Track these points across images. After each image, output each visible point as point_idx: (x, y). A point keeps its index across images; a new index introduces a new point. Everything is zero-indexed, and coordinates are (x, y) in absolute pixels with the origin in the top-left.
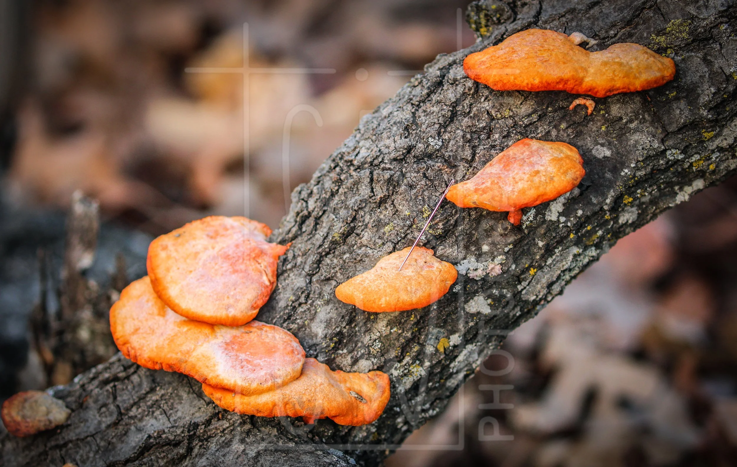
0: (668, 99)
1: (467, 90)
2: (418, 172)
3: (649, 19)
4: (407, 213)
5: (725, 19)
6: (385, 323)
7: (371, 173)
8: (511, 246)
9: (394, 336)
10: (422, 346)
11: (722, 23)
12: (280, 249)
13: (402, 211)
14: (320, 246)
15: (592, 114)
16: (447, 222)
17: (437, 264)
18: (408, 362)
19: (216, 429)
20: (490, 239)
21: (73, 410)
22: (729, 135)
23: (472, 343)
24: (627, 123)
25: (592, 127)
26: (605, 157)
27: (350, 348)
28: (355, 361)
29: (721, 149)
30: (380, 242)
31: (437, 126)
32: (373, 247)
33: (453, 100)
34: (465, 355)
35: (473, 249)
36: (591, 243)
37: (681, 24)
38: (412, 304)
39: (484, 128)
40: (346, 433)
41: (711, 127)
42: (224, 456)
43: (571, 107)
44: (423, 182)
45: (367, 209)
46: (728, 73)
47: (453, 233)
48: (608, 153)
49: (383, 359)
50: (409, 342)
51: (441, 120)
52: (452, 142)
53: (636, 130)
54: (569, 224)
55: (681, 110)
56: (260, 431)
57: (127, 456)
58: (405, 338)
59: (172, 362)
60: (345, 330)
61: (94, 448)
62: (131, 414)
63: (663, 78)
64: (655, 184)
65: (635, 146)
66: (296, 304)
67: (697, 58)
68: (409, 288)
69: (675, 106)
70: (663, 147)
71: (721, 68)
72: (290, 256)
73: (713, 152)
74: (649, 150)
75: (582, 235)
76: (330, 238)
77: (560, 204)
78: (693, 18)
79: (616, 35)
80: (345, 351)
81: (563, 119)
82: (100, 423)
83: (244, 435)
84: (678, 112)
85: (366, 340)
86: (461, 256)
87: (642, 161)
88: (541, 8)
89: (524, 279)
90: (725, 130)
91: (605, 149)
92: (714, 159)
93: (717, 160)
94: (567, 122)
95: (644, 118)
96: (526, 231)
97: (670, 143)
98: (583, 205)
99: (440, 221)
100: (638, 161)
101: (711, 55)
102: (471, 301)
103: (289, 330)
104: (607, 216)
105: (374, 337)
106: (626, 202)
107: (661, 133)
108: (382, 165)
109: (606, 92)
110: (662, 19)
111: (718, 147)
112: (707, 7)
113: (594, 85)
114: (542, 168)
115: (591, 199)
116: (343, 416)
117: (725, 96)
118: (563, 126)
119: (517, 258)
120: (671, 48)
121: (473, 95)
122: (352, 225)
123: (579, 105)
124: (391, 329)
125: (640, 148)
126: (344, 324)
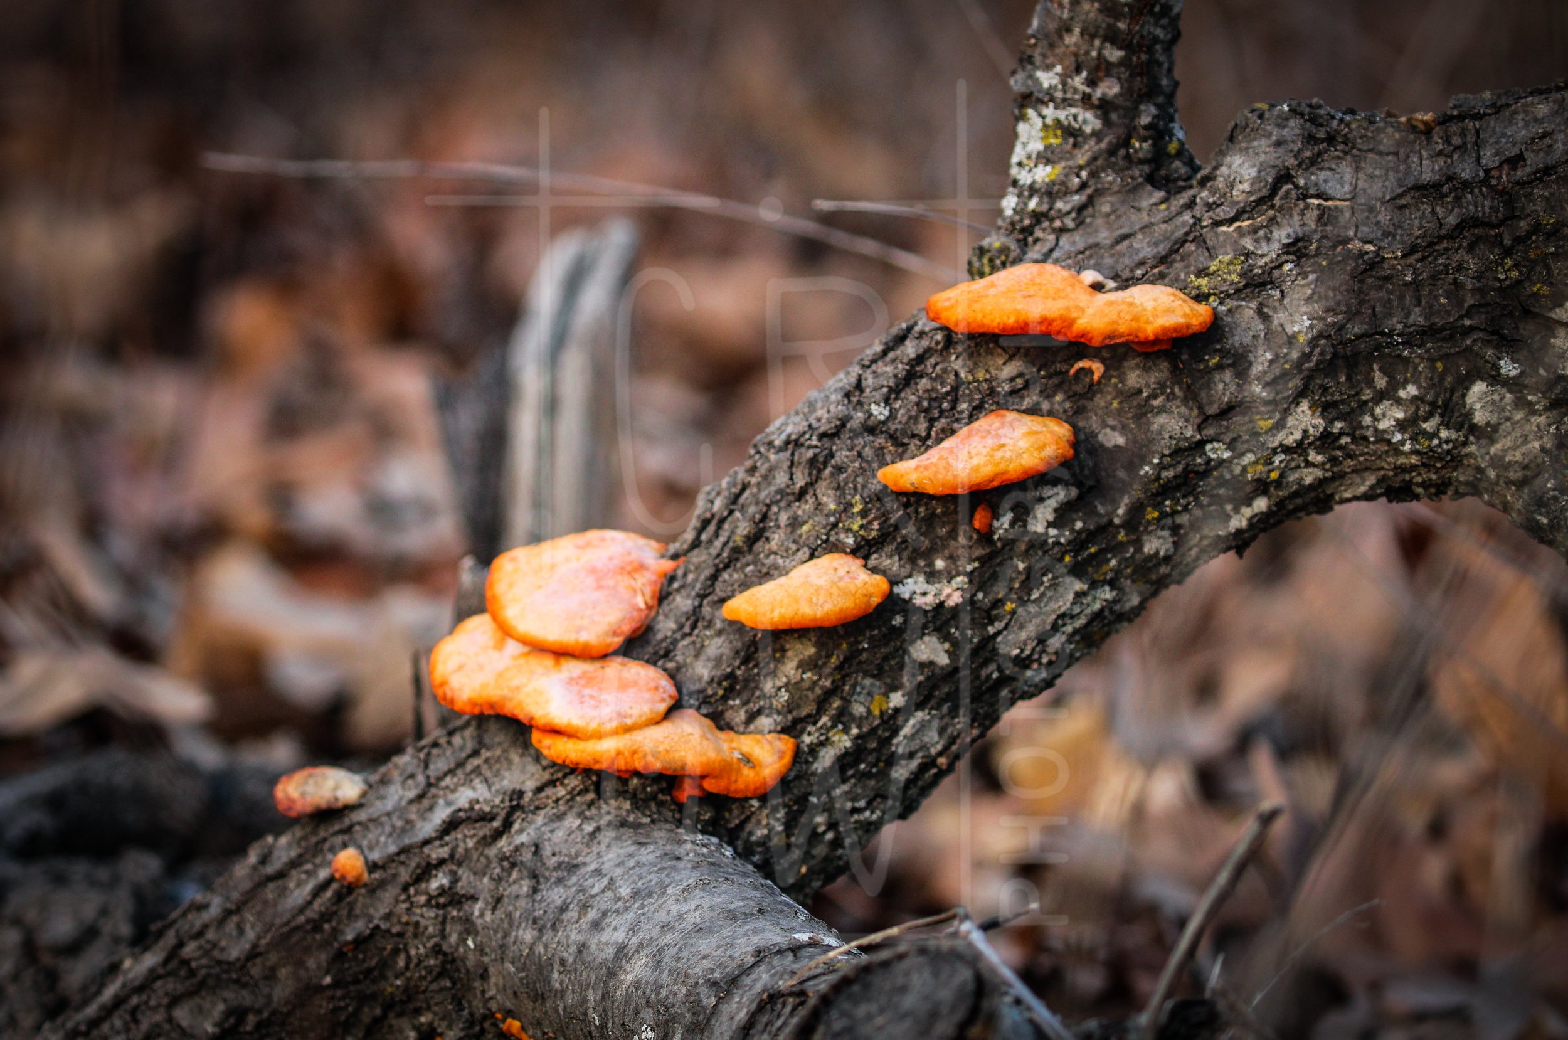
0: (1207, 366)
1: (933, 345)
2: (851, 450)
3: (1190, 254)
4: (832, 506)
5: (1291, 257)
6: (794, 663)
7: (793, 454)
8: (976, 564)
9: (806, 684)
10: (847, 701)
11: (1286, 262)
12: (668, 565)
13: (826, 505)
14: (718, 555)
15: (1099, 382)
16: (885, 521)
17: (863, 576)
18: (825, 724)
19: (548, 797)
20: (946, 551)
21: (370, 786)
22: (1295, 427)
23: (923, 710)
24: (1148, 398)
25: (1100, 401)
26: (1116, 446)
27: (745, 698)
28: (752, 717)
29: (1286, 449)
30: (794, 547)
31: (885, 390)
32: (785, 554)
33: (913, 356)
34: (914, 726)
35: (922, 563)
36: (1102, 578)
37: (1230, 263)
38: (816, 620)
39: (947, 393)
40: (737, 826)
41: (1268, 412)
42: (552, 831)
43: (1072, 371)
44: (857, 464)
45: (783, 504)
46: (1290, 332)
47: (894, 538)
48: (1120, 440)
49: (790, 717)
50: (828, 694)
51: (892, 383)
52: (902, 411)
53: (1162, 410)
54: (1062, 540)
55: (1226, 384)
56: (606, 803)
57: (427, 836)
58: (822, 687)
59: (494, 699)
60: (739, 673)
61: (388, 829)
62: (443, 784)
63: (1188, 326)
64: (1190, 493)
65: (1159, 433)
66: (678, 636)
67: (1248, 310)
68: (814, 600)
69: (1217, 377)
70: (1199, 437)
71: (1282, 325)
72: (680, 572)
73: (1274, 451)
74: (1179, 440)
75: (1083, 559)
76: (731, 544)
77: (1050, 510)
78: (1248, 255)
79: (1143, 276)
80: (738, 702)
81: (1058, 387)
82: (401, 798)
83: (584, 807)
84: (1221, 386)
85: (768, 686)
86: (904, 572)
87: (1170, 455)
88: (1057, 244)
89: (998, 618)
90: (1290, 419)
91: (1116, 434)
92: (1277, 463)
93: (1283, 465)
94: (1065, 392)
95: (1173, 393)
96: (999, 545)
97: (1210, 431)
98: (1084, 514)
99: (875, 519)
100: (1163, 456)
101: (1268, 307)
102: (919, 642)
103: (665, 670)
104: (1122, 536)
105: (779, 683)
106: (1149, 517)
107: (1197, 417)
108: (808, 443)
109: (1104, 339)
110: (1207, 254)
111: (1281, 445)
112: (1268, 240)
113: (1089, 328)
114: (1010, 442)
115: (1096, 507)
116: (715, 777)
117: (1287, 366)
118: (1059, 398)
119: (985, 583)
120: (1214, 294)
121: (941, 351)
122: (761, 525)
123: (1082, 369)
124: (803, 673)
125: (1167, 436)
126: (737, 663)
